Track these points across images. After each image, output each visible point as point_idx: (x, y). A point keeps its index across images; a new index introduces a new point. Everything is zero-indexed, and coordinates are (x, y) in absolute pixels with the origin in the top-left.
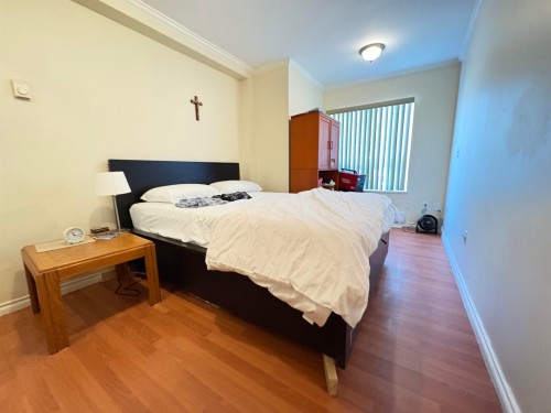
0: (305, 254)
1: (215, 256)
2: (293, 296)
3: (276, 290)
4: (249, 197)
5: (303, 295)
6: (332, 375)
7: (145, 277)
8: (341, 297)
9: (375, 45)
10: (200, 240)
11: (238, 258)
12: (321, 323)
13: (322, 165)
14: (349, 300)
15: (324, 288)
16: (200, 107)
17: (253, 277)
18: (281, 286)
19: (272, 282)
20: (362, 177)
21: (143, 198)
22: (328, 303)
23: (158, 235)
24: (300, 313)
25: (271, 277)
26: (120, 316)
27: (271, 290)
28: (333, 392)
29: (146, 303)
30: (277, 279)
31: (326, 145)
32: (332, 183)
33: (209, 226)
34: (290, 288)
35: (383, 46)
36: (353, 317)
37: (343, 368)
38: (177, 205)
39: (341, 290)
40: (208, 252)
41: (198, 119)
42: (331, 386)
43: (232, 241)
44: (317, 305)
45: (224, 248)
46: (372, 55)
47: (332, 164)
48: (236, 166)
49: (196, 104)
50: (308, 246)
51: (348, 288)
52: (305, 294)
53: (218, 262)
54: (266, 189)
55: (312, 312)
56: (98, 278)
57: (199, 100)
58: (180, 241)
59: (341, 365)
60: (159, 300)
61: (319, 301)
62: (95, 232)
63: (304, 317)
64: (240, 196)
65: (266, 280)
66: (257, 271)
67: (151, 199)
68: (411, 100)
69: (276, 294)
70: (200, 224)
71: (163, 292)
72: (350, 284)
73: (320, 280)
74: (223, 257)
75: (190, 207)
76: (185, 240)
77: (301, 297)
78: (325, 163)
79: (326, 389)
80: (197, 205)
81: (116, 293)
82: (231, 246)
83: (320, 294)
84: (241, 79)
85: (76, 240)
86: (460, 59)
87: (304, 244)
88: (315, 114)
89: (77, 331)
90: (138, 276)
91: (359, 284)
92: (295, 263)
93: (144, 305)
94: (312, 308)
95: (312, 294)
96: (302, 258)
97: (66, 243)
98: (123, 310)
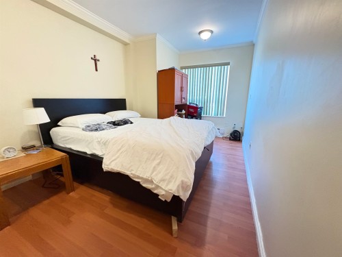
0: (160, 162)
1: (108, 163)
2: (153, 186)
3: (144, 183)
4: (132, 123)
5: (158, 186)
6: (175, 227)
7: (62, 175)
8: (178, 186)
9: (207, 31)
10: (99, 153)
11: (122, 165)
12: (169, 200)
13: (177, 101)
14: (183, 187)
15: (169, 182)
16: (98, 63)
17: (131, 176)
18: (147, 181)
19: (142, 178)
20: (201, 108)
21: (59, 124)
22: (171, 190)
23: (71, 149)
24: (157, 195)
25: (141, 176)
26: (46, 202)
27: (141, 183)
28: (175, 236)
29: (64, 192)
30: (145, 177)
31: (180, 89)
32: (184, 112)
33: (105, 144)
34: (151, 182)
35: (212, 32)
36: (185, 196)
37: (181, 222)
38: (83, 129)
39: (178, 182)
40: (104, 161)
41: (97, 70)
42: (174, 232)
43: (118, 154)
44: (166, 191)
45: (113, 158)
46: (206, 36)
47: (183, 100)
48: (124, 101)
49: (95, 60)
50: (162, 157)
51: (182, 181)
52: (160, 185)
53: (110, 167)
54: (143, 116)
55: (163, 195)
56: (30, 178)
57: (97, 58)
58: (85, 153)
59: (180, 221)
60: (73, 190)
61: (166, 189)
62: (25, 149)
63: (159, 197)
64: (125, 122)
65: (138, 177)
66: (133, 172)
67: (65, 125)
68: (228, 64)
69: (144, 185)
70: (99, 142)
71: (75, 184)
72: (183, 179)
73: (168, 177)
74: (113, 164)
75: (92, 131)
76: (89, 152)
77: (158, 187)
78: (179, 100)
79: (172, 234)
80: (96, 130)
81: (43, 187)
82: (118, 157)
83: (167, 185)
84: (125, 44)
85: (11, 155)
86: (254, 42)
87: (160, 156)
88: (172, 70)
89: (15, 215)
90: (58, 174)
91: (188, 178)
92: (154, 167)
93: (63, 195)
94: (163, 193)
95: (163, 185)
96: (159, 164)
97: (3, 158)
98: (48, 198)
